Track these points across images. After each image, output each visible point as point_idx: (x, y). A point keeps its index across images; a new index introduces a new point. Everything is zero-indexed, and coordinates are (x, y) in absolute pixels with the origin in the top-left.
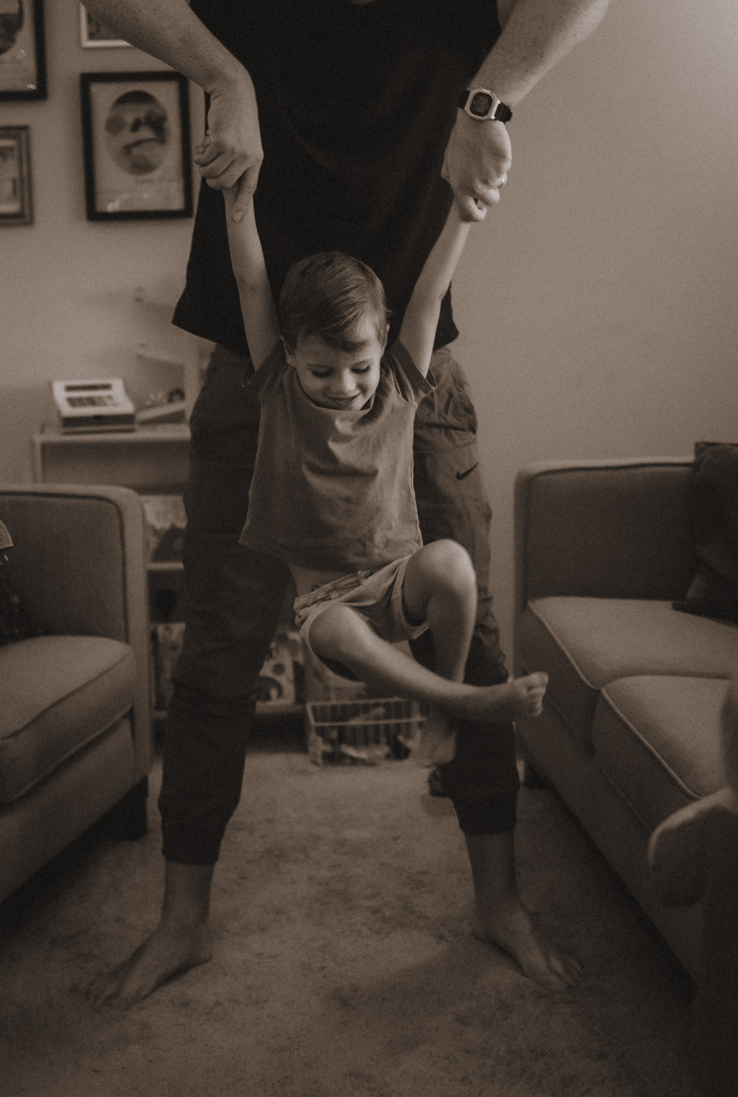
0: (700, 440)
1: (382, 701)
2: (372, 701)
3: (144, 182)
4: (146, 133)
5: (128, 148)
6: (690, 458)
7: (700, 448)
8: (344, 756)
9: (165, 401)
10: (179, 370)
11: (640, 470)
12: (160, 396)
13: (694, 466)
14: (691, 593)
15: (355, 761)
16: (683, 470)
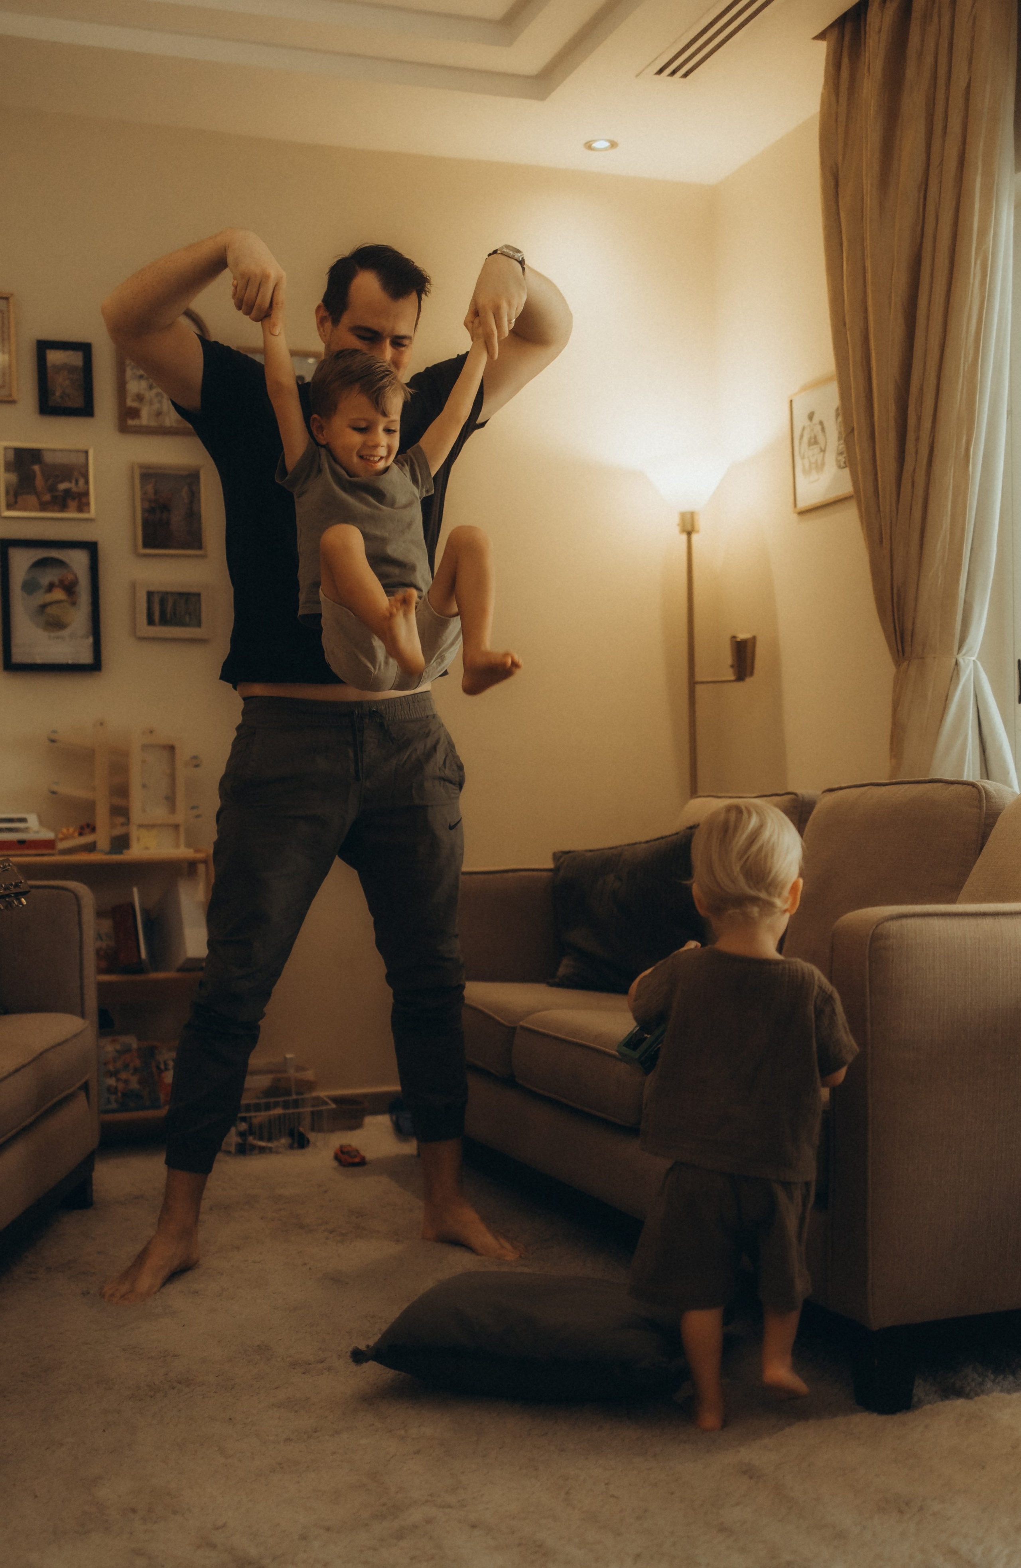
0: (556, 850)
1: (281, 1099)
2: (272, 1100)
3: (58, 638)
4: (59, 595)
5: (43, 607)
6: (550, 865)
7: (557, 857)
8: (253, 1148)
9: (76, 834)
10: (90, 807)
11: (511, 874)
12: (71, 830)
13: (555, 871)
14: (562, 971)
15: (262, 1150)
16: (545, 874)
